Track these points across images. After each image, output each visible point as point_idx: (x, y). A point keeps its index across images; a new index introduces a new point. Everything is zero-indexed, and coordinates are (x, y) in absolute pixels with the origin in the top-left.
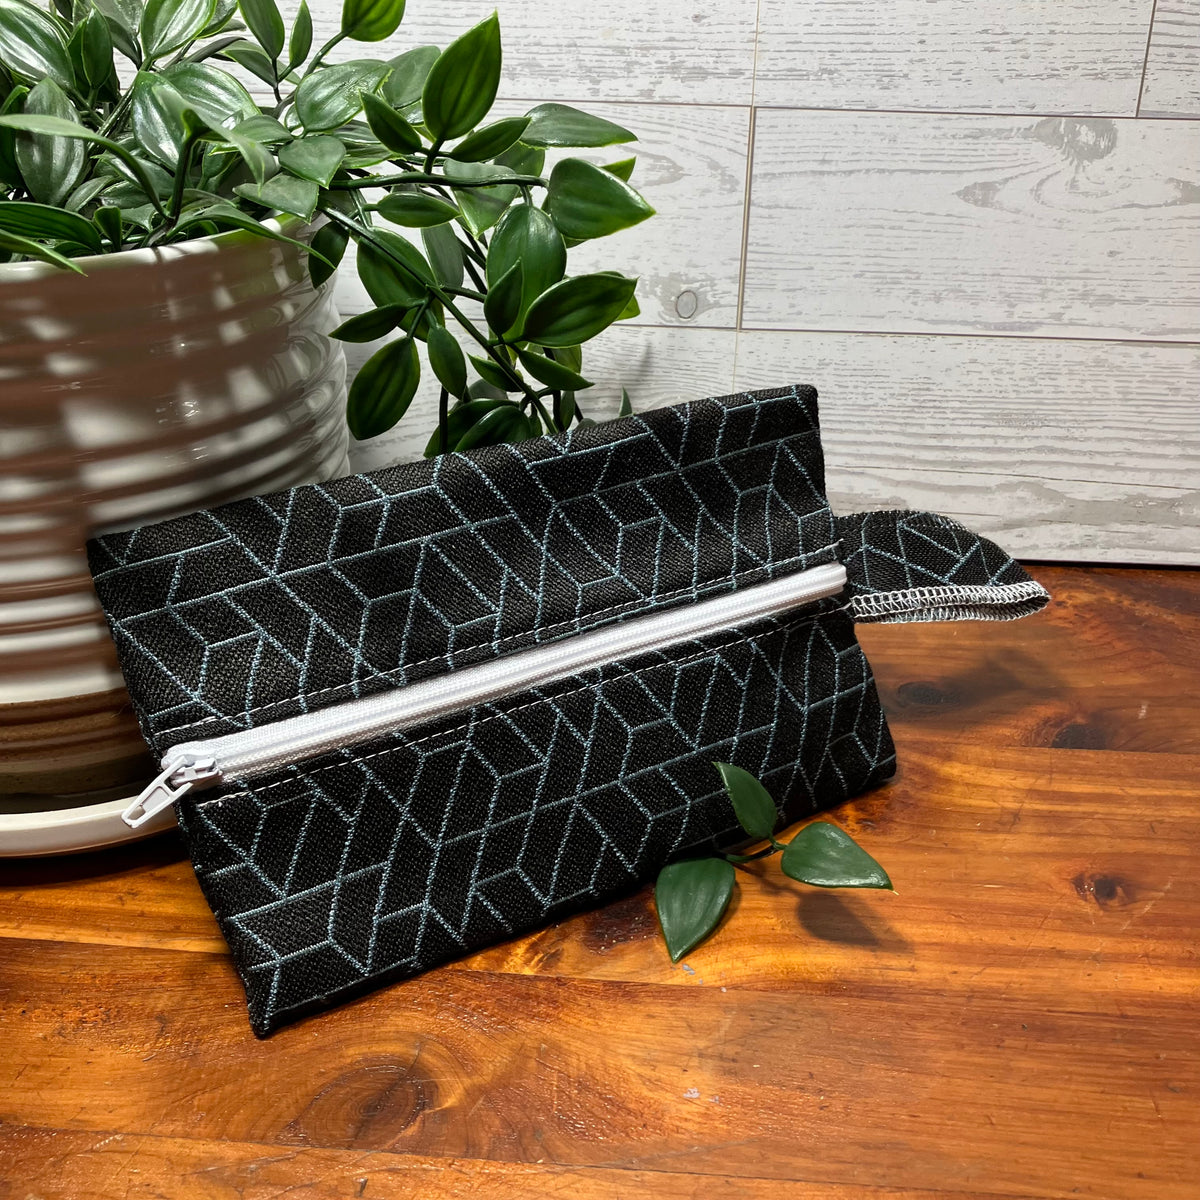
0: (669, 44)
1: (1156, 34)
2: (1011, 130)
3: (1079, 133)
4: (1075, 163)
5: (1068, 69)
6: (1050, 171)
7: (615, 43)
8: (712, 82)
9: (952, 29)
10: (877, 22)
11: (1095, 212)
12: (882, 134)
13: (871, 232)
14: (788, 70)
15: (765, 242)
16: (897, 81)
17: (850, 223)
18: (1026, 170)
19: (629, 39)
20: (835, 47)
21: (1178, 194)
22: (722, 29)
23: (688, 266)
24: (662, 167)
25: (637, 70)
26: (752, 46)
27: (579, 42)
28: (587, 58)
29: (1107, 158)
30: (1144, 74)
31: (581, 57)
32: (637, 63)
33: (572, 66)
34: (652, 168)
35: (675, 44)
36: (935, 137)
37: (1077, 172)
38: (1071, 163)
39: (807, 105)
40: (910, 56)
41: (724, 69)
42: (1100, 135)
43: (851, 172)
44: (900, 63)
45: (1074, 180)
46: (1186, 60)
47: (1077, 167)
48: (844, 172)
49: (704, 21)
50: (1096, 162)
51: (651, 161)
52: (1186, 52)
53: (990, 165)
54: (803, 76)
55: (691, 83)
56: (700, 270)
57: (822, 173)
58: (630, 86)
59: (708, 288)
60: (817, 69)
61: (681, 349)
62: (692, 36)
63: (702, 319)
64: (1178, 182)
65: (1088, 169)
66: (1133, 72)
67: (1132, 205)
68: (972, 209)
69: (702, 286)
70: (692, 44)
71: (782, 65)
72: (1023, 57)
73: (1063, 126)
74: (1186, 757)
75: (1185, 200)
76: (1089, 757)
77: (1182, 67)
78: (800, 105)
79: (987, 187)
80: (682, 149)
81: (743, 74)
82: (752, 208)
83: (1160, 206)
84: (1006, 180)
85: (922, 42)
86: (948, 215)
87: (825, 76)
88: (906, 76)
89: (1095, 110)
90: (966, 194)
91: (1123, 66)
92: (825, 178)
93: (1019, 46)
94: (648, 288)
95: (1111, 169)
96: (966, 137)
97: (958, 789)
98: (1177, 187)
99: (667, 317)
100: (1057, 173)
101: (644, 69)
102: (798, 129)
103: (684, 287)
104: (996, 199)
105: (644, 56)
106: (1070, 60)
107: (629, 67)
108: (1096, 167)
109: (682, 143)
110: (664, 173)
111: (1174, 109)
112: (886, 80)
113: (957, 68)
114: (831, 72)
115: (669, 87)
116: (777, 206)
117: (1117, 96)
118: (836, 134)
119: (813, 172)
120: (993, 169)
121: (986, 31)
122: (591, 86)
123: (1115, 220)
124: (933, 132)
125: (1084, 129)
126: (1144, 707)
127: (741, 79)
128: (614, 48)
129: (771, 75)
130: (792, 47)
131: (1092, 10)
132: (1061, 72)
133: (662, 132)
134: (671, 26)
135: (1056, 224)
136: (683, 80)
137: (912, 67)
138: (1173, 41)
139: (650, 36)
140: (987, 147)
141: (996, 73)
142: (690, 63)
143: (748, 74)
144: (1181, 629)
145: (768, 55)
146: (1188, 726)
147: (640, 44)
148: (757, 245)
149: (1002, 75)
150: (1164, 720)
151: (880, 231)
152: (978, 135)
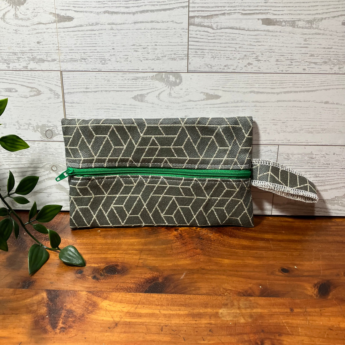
0: (30, 51)
1: (190, 45)
2: (147, 77)
3: (170, 78)
4: (170, 87)
5: (163, 57)
6: (162, 90)
7: (13, 51)
8: (46, 63)
9: (123, 44)
10: (98, 43)
11: (178, 103)
12: (104, 79)
13: (106, 110)
14: (71, 59)
15: (71, 114)
16: (107, 62)
17: (98, 108)
18: (154, 90)
19: (17, 50)
20: (85, 51)
21: (205, 97)
22: (47, 46)
23: (47, 122)
25: (21, 60)
26: (58, 51)
27: (1, 51)
28: (4, 56)
29: (180, 86)
30: (188, 58)
31: (2, 56)
32: (21, 58)
34: (31, 91)
35: (32, 51)
36: (122, 80)
38: (168, 87)
39: (78, 70)
40: (110, 53)
41: (50, 59)
42: (176, 78)
43: (96, 91)
44: (107, 56)
45: (170, 93)
46: (201, 54)
47: (170, 89)
48: (94, 92)
49: (40, 44)
50: (177, 87)
51: (30, 89)
52: (201, 51)
53: (140, 89)
54: (76, 61)
55: (40, 64)
56: (52, 123)
57: (87, 92)
58: (20, 65)
59: (55, 129)
60: (80, 58)
61: (50, 148)
62: (38, 48)
63: (55, 139)
65: (174, 89)
66: (184, 58)
67: (190, 101)
68: (137, 103)
69: (53, 128)
70: (38, 51)
71: (68, 57)
72: (147, 53)
73: (164, 76)
75: (207, 99)
77: (200, 56)
78: (76, 70)
79: (142, 96)
80: (40, 85)
81: (56, 60)
82: (65, 103)
83: (199, 101)
84: (148, 93)
85: (113, 49)
86: (130, 105)
87: (83, 61)
88: (110, 60)
89: (174, 70)
90: (135, 98)
91: (180, 56)
92: (88, 94)
93: (145, 50)
94: (35, 129)
95: (182, 89)
96: (132, 79)
98: (204, 94)
99: (43, 138)
100: (164, 91)
101: (24, 59)
102: (77, 78)
103: (47, 129)
104: (145, 99)
105: (23, 55)
106: (163, 54)
107: (18, 59)
108: (177, 89)
109: (39, 83)
110: (35, 93)
111: (200, 70)
112: (103, 61)
113: (126, 57)
114: (85, 59)
115: (32, 65)
116: (74, 103)
117: (181, 65)
118: (89, 79)
119: (84, 92)
120: (143, 90)
121: (134, 45)
122: (7, 65)
123: (185, 105)
124: (121, 78)
125: (171, 76)
126: (184, 274)
127: (56, 62)
128: (13, 53)
129: (65, 61)
130: (71, 51)
131: (168, 38)
132: (161, 58)
133: (33, 80)
134: (30, 46)
135: (166, 107)
136: (37, 63)
137: (111, 57)
138: (196, 47)
139: (24, 49)
140: (140, 83)
141: (139, 59)
142: (38, 57)
143: (58, 60)
144: (212, 239)
145: (63, 54)
146: (196, 282)
147: (21, 51)
148: (69, 115)
149: (141, 59)
150: (188, 280)
151: (108, 110)
152: (136, 79)
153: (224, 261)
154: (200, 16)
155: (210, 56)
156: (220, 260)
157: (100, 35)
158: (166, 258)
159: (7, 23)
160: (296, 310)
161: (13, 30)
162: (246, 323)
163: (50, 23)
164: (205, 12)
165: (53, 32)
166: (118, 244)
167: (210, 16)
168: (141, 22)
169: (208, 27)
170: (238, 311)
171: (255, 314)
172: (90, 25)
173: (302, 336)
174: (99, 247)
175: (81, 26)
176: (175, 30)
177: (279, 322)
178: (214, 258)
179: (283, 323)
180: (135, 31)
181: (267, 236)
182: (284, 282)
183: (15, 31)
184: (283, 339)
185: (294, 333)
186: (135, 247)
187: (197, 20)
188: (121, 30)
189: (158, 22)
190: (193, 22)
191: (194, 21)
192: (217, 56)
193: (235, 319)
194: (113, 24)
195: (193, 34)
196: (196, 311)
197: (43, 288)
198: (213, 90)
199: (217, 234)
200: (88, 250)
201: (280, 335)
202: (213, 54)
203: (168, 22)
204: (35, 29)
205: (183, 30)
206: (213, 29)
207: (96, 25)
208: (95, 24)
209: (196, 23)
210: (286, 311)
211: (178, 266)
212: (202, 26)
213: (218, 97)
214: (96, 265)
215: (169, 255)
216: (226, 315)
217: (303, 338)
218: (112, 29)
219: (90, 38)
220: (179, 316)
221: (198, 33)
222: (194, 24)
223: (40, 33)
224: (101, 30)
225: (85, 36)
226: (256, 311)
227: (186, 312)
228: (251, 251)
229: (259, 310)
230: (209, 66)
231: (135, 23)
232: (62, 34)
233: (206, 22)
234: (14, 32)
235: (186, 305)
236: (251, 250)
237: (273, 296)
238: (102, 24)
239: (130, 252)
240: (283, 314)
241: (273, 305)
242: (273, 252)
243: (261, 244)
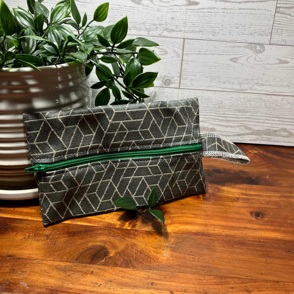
0: (166, 24)
1: (274, 26)
2: (242, 46)
3: (257, 47)
5: (254, 33)
6: (250, 55)
7: (154, 23)
8: (175, 32)
9: (229, 23)
10: (212, 21)
11: (260, 65)
12: (213, 46)
14: (192, 31)
15: (186, 69)
16: (216, 34)
17: (205, 65)
18: (245, 55)
19: (157, 22)
20: (203, 26)
21: (278, 62)
22: (178, 21)
23: (168, 74)
24: (163, 51)
25: (158, 29)
26: (184, 25)
27: (145, 22)
28: (147, 26)
29: (263, 53)
30: (271, 35)
31: (146, 26)
32: (158, 28)
33: (143, 28)
34: (161, 51)
35: (167, 24)
36: (225, 47)
37: (256, 56)
38: (255, 54)
39: (196, 38)
40: (219, 29)
41: (178, 30)
42: (261, 48)
43: (206, 54)
44: (217, 30)
45: (255, 58)
46: (281, 32)
48: (204, 54)
49: (173, 19)
50: (261, 54)
51: (161, 50)
52: (281, 30)
53: (236, 54)
54: (195, 32)
55: (171, 33)
56: (171, 75)
57: (199, 54)
58: (157, 33)
59: (173, 79)
60: (198, 31)
61: (166, 92)
62: (171, 22)
63: (171, 86)
64: (279, 59)
65: (259, 55)
66: (269, 35)
67: (268, 64)
68: (232, 63)
69: (171, 78)
70: (171, 24)
71: (191, 29)
72: (244, 30)
73: (253, 46)
74: (277, 187)
75: (280, 63)
76: (255, 187)
77: (280, 34)
78: (195, 38)
79: (236, 58)
80: (168, 47)
82: (183, 61)
83: (274, 64)
84: (240, 57)
85: (222, 26)
86: (227, 64)
87: (200, 32)
88: (218, 33)
89: (260, 42)
90: (231, 60)
91: (266, 33)
92: (200, 55)
93: (244, 28)
94: (159, 78)
95: (264, 56)
96: (232, 47)
97: (225, 192)
98: (278, 60)
99: (163, 85)
101: (160, 29)
102: (194, 44)
103: (167, 78)
104: (238, 61)
105: (160, 26)
106: (255, 31)
107: (156, 29)
108: (260, 55)
110: (163, 53)
111: (278, 43)
112: (214, 34)
113: (230, 32)
114: (202, 32)
115: (165, 33)
116: (189, 61)
117: (265, 40)
118: (202, 45)
119: (197, 54)
121: (236, 24)
122: (148, 32)
123: (264, 67)
124: (224, 46)
126: (268, 176)
127: (182, 32)
128: (153, 24)
129: (188, 32)
130: (194, 26)
131: (260, 20)
132: (253, 34)
133: (164, 43)
134: (166, 20)
135: (251, 67)
136: (168, 32)
137: (220, 31)
138: (278, 28)
139: (161, 22)
140: (236, 50)
141: (238, 33)
142: (170, 28)
143: (183, 31)
144: (277, 159)
145: (188, 27)
147: (159, 24)
148: (184, 69)
149: (240, 34)
150: (272, 179)
151: (211, 67)
152: (235, 46)
153: (291, 171)
154: (284, 7)
155: (286, 35)
156: (287, 170)
157: (215, 16)
159: (153, 4)
161: (157, 9)
163: (183, 6)
164: (288, 5)
165: (183, 12)
167: (290, 7)
168: (244, 9)
169: (288, 14)
172: (209, 9)
175: (203, 9)
176: (266, 16)
178: (283, 169)
180: (239, 14)
183: (158, 9)
187: (281, 10)
188: (230, 13)
189: (255, 10)
190: (278, 11)
191: (279, 10)
192: (291, 35)
194: (225, 9)
195: (277, 19)
198: (284, 57)
199: (279, 157)
202: (289, 33)
203: (262, 10)
204: (172, 9)
205: (271, 16)
206: (291, 16)
207: (213, 9)
208: (213, 8)
209: (281, 12)
211: (261, 172)
212: (284, 14)
213: (287, 62)
218: (224, 12)
219: (208, 17)
221: (280, 18)
222: (279, 12)
223: (174, 12)
224: (216, 12)
225: (204, 15)
230: (285, 41)
231: (240, 9)
232: (189, 14)
233: (287, 11)
234: (157, 10)
238: (218, 9)
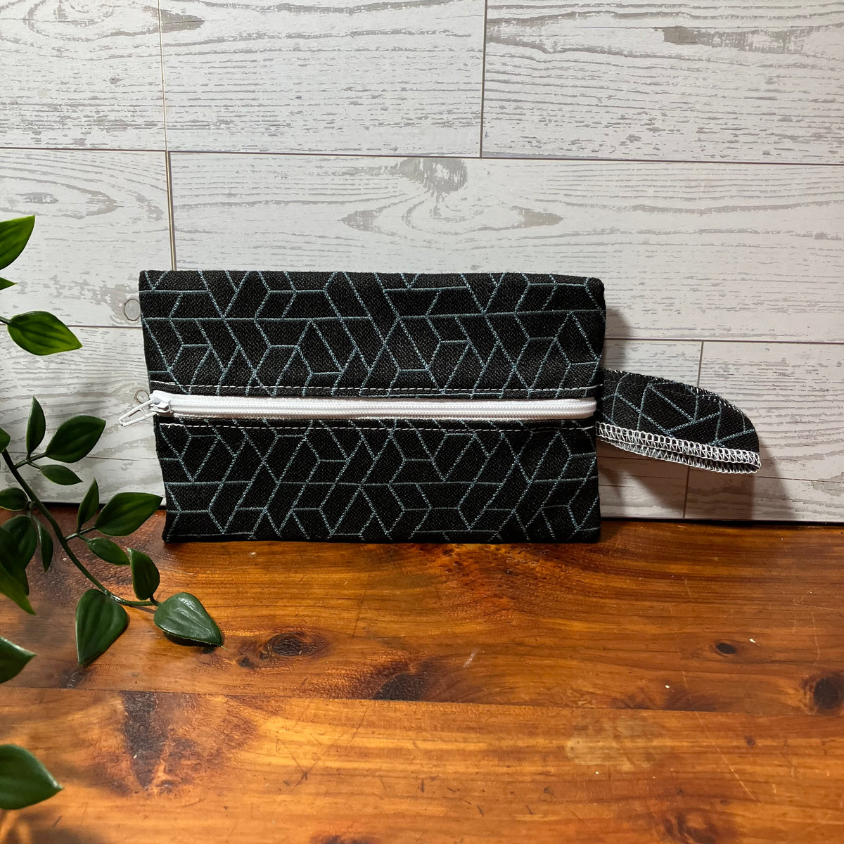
0: (93, 102)
1: (488, 90)
2: (380, 168)
3: (436, 171)
4: (436, 194)
5: (420, 118)
6: (417, 201)
7: (50, 101)
8: (131, 131)
9: (322, 87)
10: (261, 82)
11: (456, 234)
12: (275, 172)
13: (276, 251)
14: (192, 122)
15: (189, 260)
16: (282, 129)
17: (259, 244)
18: (396, 200)
19: (61, 98)
20: (229, 103)
21: (523, 219)
22: (135, 89)
23: (130, 279)
24: (99, 201)
25: (69, 123)
26: (161, 102)
27: (19, 100)
28: (28, 114)
29: (461, 191)
30: (482, 123)
31: (23, 113)
32: (69, 117)
33: (15, 120)
34: (91, 202)
35: (98, 102)
36: (318, 174)
37: (437, 202)
38: (432, 195)
39: (211, 149)
40: (290, 109)
41: (140, 121)
42: (452, 171)
43: (254, 203)
44: (282, 115)
45: (436, 209)
46: (515, 111)
47: (437, 199)
48: (248, 203)
49: (119, 83)
50: (453, 194)
51: (90, 196)
52: (514, 105)
53: (365, 197)
54: (205, 126)
55: (116, 133)
57: (230, 204)
58: (65, 136)
60: (215, 121)
61: (132, 345)
62: (111, 95)
64: (521, 209)
65: (446, 199)
66: (473, 121)
67: (486, 228)
68: (356, 233)
70: (112, 102)
71: (187, 117)
72: (382, 109)
73: (421, 165)
74: (487, 707)
75: (528, 224)
76: (400, 709)
77: (512, 117)
78: (205, 150)
79: (366, 214)
80: (113, 186)
81: (156, 125)
82: (176, 233)
84: (381, 209)
85: (299, 98)
86: (336, 238)
87: (223, 126)
88: (289, 125)
89: (446, 151)
90: (349, 220)
91: (464, 116)
92: (233, 209)
93: (376, 101)
94: (99, 297)
95: (465, 199)
96: (344, 174)
98: (521, 213)
99: (118, 320)
100: (421, 203)
101: (76, 122)
102: (205, 169)
103: (129, 297)
104: (374, 224)
105: (74, 111)
106: (421, 111)
107: (63, 121)
108: (453, 197)
109: (113, 181)
110: (101, 205)
111: (510, 151)
112: (273, 128)
113: (331, 117)
114: (227, 123)
115: (97, 137)
116: (196, 231)
117: (463, 140)
118: (237, 172)
119: (223, 204)
120: (369, 200)
121: (350, 89)
122: (34, 136)
123: (473, 240)
124: (316, 171)
125: (439, 167)
126: (472, 655)
127: (155, 129)
128: (49, 105)
129: (178, 126)
130: (193, 103)
131: (433, 71)
132: (415, 121)
133: (97, 173)
134: (93, 88)
135: (426, 244)
136: (108, 130)
137: (293, 118)
138: (503, 96)
139: (76, 96)
140: (361, 182)
141: (362, 122)
142: (112, 116)
143: (160, 125)
144: (539, 575)
145: (174, 109)
146: (503, 675)
147: (69, 102)
148: (184, 262)
149: (367, 124)
150: (483, 669)
151: (282, 251)
152: (353, 172)
153: (572, 626)
154: (514, 19)
155: (537, 119)
156: (560, 624)
157: (267, 63)
158: (424, 619)
159: (38, 32)
160: (760, 743)
161: (53, 48)
162: (636, 773)
163: (144, 33)
164: (526, 10)
165: (150, 55)
166: (303, 584)
167: (537, 19)
168: (368, 33)
169: (533, 46)
170: (614, 744)
171: (658, 751)
172: (243, 39)
173: (780, 803)
174: (254, 590)
175: (221, 40)
176: (451, 54)
177: (719, 770)
178: (545, 618)
179: (730, 772)
180: (353, 53)
181: (675, 568)
182: (727, 676)
183: (58, 50)
184: (734, 812)
185: (761, 797)
186: (346, 592)
187: (506, 30)
188: (320, 50)
189: (410, 33)
190: (495, 34)
191: (499, 31)
192: (555, 118)
193: (607, 763)
194: (300, 36)
195: (495, 62)
196: (508, 743)
197: (113, 688)
198: (542, 201)
199: (550, 564)
200: (225, 598)
201: (725, 800)
202: (545, 113)
203: (434, 32)
204: (107, 48)
205: (472, 54)
206: (545, 51)
207: (257, 38)
208: (254, 36)
209: (504, 36)
210: (735, 743)
211: (456, 636)
212: (517, 44)
213: (553, 219)
214: (248, 634)
215: (433, 611)
216: (584, 754)
217: (784, 809)
218: (297, 49)
219: (244, 70)
220: (464, 754)
221: (506, 60)
222: (498, 40)
223: (118, 57)
224: (270, 50)
225: (229, 64)
226: (661, 744)
227: (482, 746)
228: (639, 603)
229: (668, 742)
230: (534, 143)
231: (354, 34)
232: (174, 61)
233: (528, 34)
234: (55, 53)
235: (480, 729)
236: (637, 600)
237: (699, 709)
238: (272, 37)
239: (333, 602)
240: (728, 751)
241: (702, 729)
242: (692, 604)
243: (662, 586)
